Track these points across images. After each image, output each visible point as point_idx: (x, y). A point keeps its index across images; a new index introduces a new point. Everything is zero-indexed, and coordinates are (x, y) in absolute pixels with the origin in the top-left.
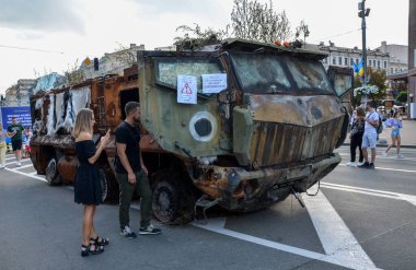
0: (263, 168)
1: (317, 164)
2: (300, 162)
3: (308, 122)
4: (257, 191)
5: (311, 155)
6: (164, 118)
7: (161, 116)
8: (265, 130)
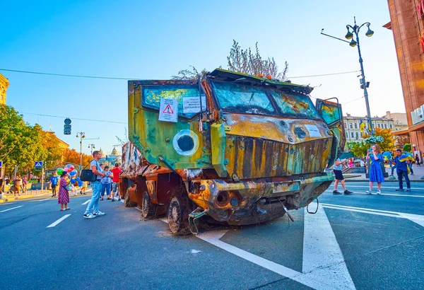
0: (245, 181)
1: (307, 181)
2: (286, 177)
3: (290, 140)
4: (243, 203)
5: (298, 172)
6: (150, 135)
7: (147, 133)
8: (243, 144)
